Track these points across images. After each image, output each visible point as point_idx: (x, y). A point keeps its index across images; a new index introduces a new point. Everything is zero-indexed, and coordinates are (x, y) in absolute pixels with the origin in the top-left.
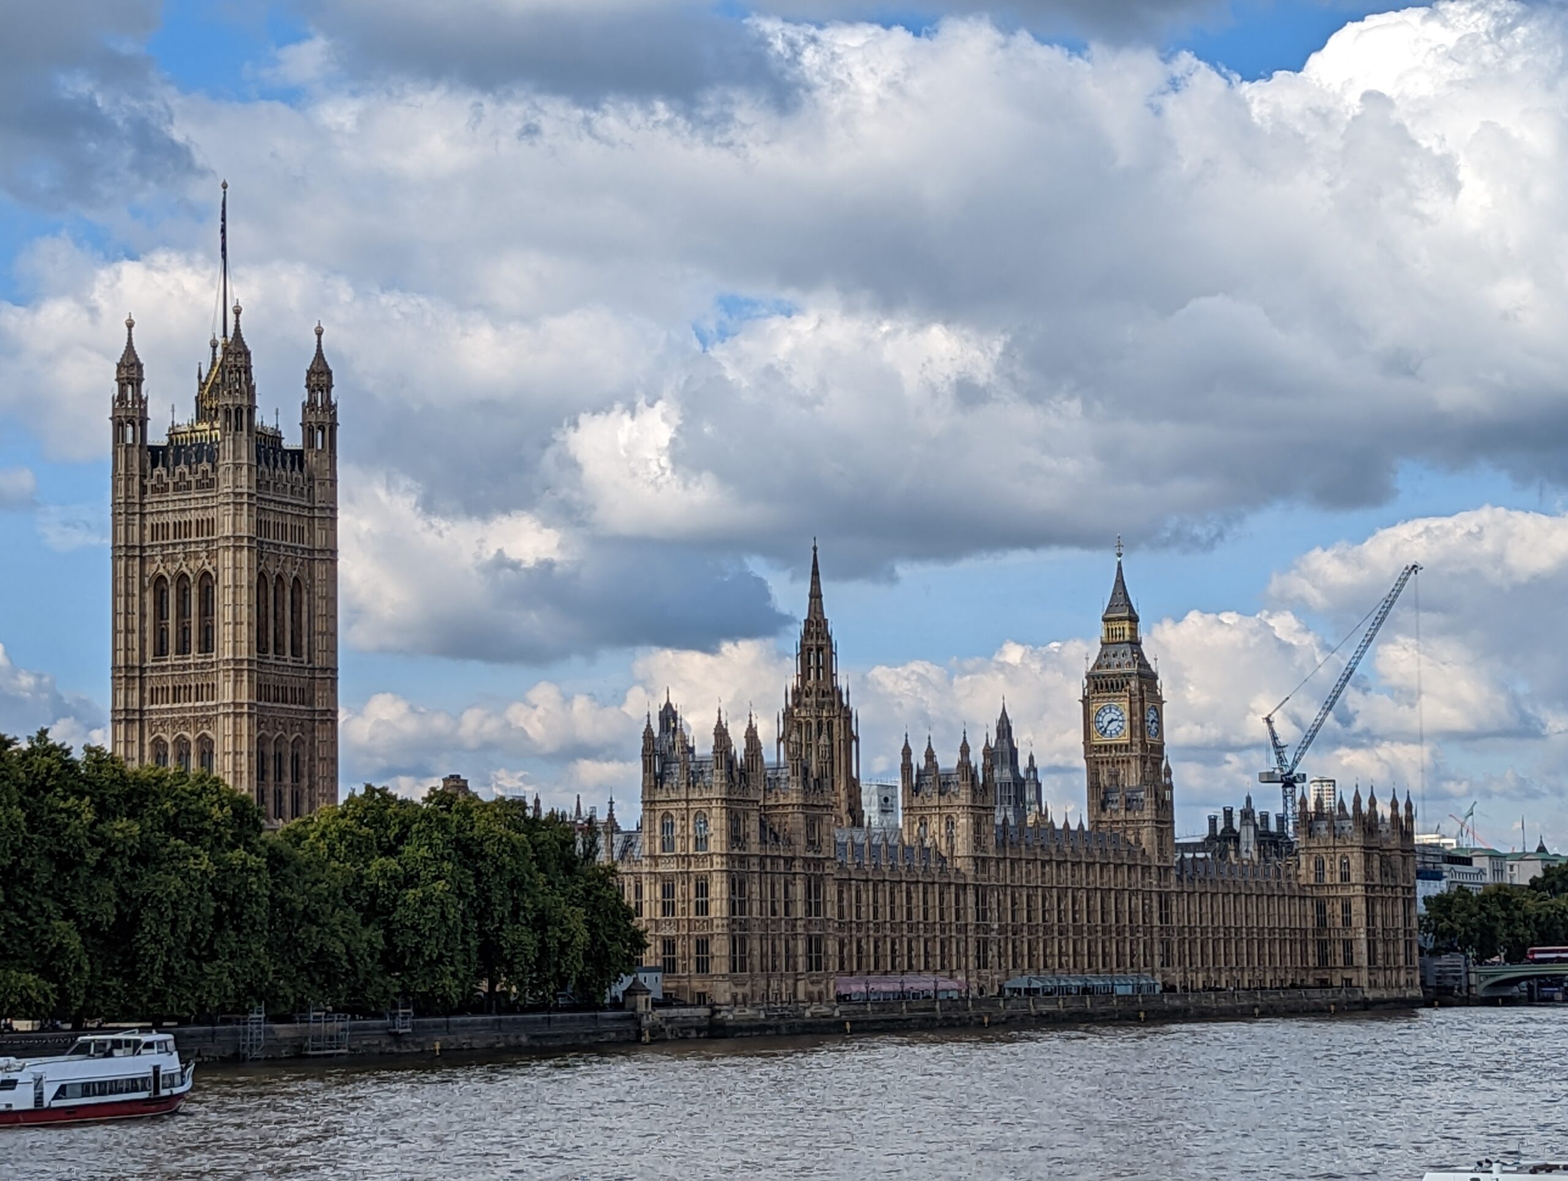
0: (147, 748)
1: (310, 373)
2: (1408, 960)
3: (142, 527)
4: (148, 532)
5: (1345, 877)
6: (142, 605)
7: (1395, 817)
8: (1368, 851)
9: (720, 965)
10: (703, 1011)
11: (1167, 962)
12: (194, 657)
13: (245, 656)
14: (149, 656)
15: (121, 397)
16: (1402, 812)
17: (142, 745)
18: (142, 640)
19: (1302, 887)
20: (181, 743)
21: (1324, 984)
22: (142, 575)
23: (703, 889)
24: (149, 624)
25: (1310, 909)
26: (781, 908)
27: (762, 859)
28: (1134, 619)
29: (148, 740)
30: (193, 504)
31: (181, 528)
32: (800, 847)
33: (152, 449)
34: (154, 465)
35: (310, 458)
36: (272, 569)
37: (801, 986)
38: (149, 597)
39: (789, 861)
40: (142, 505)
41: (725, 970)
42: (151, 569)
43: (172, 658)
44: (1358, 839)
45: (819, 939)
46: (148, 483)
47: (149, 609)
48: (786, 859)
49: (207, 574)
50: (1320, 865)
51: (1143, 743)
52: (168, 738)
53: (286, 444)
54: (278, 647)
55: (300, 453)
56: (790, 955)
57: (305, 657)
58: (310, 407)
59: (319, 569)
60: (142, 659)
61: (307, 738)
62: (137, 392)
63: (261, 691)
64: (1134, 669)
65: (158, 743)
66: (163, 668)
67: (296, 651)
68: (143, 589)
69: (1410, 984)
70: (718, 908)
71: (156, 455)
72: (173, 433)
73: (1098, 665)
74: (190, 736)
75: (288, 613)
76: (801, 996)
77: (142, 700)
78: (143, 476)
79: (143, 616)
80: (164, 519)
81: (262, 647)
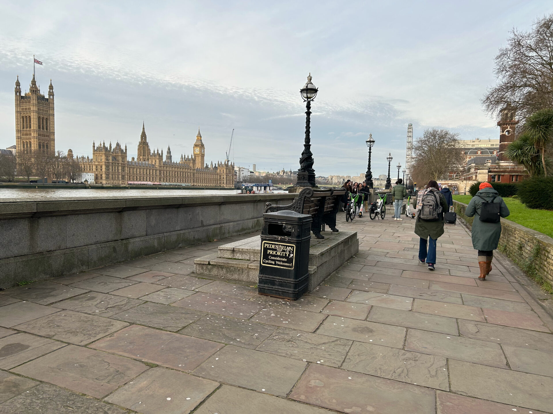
0: (22, 143)
1: (49, 86)
2: (233, 183)
3: (20, 108)
4: (21, 109)
5: (223, 172)
6: (20, 121)
7: (231, 165)
8: (226, 169)
9: (104, 178)
10: (101, 185)
11: (194, 182)
12: (28, 129)
13: (35, 129)
14: (22, 128)
15: (17, 88)
16: (233, 164)
17: (21, 142)
18: (20, 126)
19: (217, 173)
20: (27, 142)
21: (220, 186)
22: (20, 116)
23: (101, 167)
24: (21, 124)
25: (219, 176)
26: (116, 171)
27: (112, 163)
28: (201, 137)
29: (22, 141)
30: (27, 105)
31: (26, 109)
32: (120, 162)
33: (22, 96)
34: (22, 99)
35: (49, 100)
36: (41, 116)
37: (120, 182)
38: (21, 119)
39: (118, 164)
40: (20, 105)
41: (104, 179)
42: (21, 115)
43: (25, 129)
44: (225, 167)
45: (124, 175)
46: (21, 102)
47: (22, 121)
48: (118, 163)
49: (30, 116)
50: (220, 171)
51: (201, 154)
52: (25, 141)
53: (45, 97)
54: (43, 128)
55: (48, 99)
56: (118, 177)
57: (49, 130)
58: (50, 92)
59: (51, 117)
60: (20, 129)
61: (49, 143)
62: (19, 87)
63: (39, 135)
64: (200, 144)
65: (23, 142)
66: (24, 131)
67: (47, 129)
68: (20, 118)
69: (233, 186)
70: (104, 170)
71: (22, 97)
72: (26, 94)
73: (196, 143)
74: (28, 141)
75: (45, 123)
76: (120, 183)
77: (21, 135)
78: (20, 101)
79: (20, 122)
80: (23, 107)
81: (39, 127)
